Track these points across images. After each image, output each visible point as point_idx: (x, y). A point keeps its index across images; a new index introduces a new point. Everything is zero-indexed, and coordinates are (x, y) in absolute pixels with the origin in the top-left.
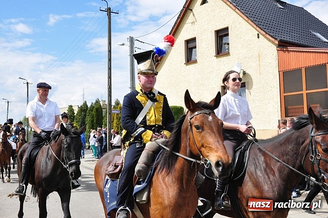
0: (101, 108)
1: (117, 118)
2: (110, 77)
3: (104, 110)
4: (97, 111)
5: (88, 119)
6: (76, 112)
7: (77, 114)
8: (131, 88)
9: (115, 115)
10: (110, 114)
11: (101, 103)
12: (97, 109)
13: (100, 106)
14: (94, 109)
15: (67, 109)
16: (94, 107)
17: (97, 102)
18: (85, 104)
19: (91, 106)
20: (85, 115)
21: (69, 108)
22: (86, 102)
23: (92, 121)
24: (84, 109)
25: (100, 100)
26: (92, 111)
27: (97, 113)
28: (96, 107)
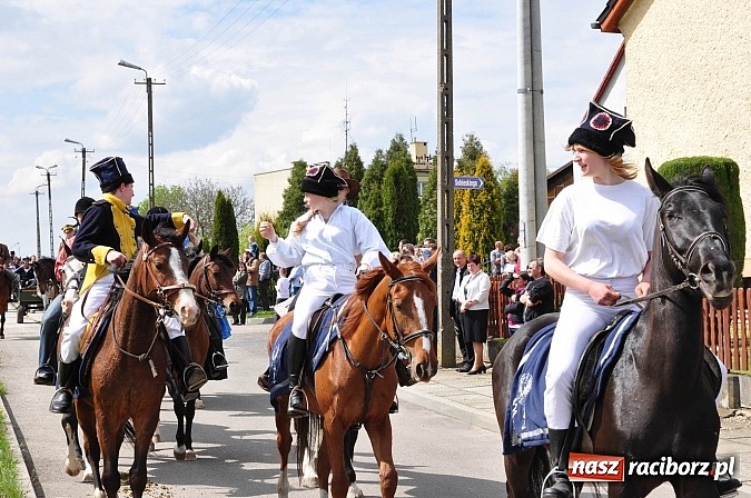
0: (413, 173)
1: (472, 207)
2: (446, 53)
3: (421, 179)
4: (397, 183)
8: (525, 92)
9: (467, 195)
10: (447, 191)
11: (412, 151)
12: (397, 176)
13: (409, 162)
14: (387, 174)
15: (289, 174)
16: (386, 167)
17: (398, 147)
18: (353, 156)
19: (376, 161)
21: (295, 173)
22: (354, 148)
25: (407, 139)
26: (380, 181)
27: (398, 190)
28: (392, 166)
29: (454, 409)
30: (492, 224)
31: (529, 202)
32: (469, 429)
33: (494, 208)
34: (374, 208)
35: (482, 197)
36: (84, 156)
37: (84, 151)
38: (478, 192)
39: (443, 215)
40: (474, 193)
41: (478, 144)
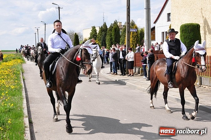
0: (119, 29)
1: (133, 36)
3: (121, 30)
5: (108, 38)
6: (98, 32)
7: (99, 33)
8: (146, 9)
9: (131, 34)
10: (129, 32)
11: (118, 24)
12: (115, 29)
13: (118, 26)
14: (113, 29)
15: (91, 29)
16: (113, 27)
17: (116, 23)
18: (105, 25)
19: (111, 26)
20: (106, 34)
21: (93, 29)
22: (105, 23)
23: (111, 39)
24: (104, 29)
25: (117, 21)
26: (111, 31)
27: (116, 32)
28: (114, 27)
29: (131, 85)
30: (137, 40)
31: (147, 35)
32: (135, 89)
33: (138, 37)
34: (110, 37)
35: (135, 34)
36: (45, 25)
37: (45, 24)
38: (134, 33)
39: (127, 38)
40: (133, 33)
41: (134, 22)
